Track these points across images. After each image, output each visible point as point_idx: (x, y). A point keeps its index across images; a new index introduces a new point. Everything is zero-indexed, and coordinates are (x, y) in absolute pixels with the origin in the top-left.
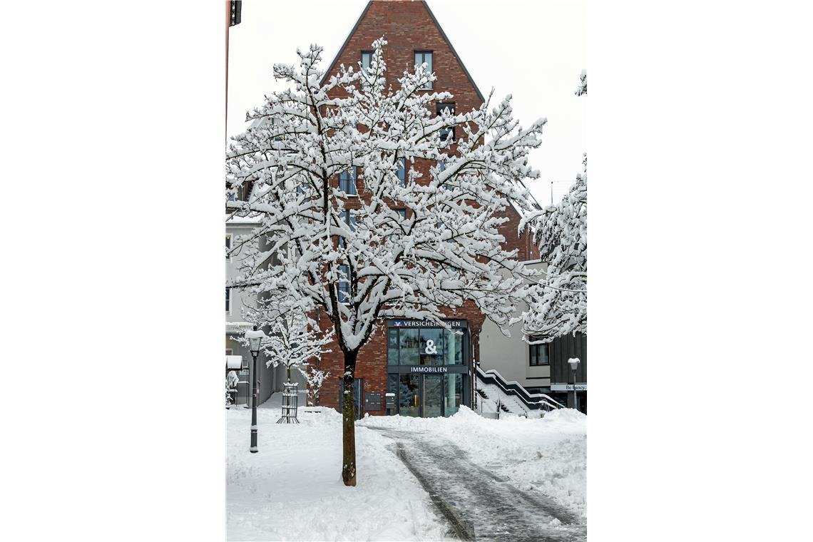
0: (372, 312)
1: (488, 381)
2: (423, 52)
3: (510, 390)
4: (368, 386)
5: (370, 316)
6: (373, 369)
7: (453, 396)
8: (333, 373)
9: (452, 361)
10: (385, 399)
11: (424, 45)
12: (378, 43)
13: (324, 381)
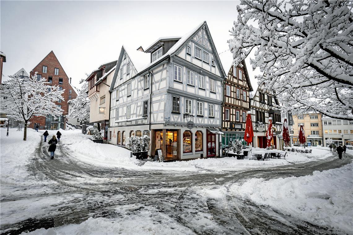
0: (31, 114)
1: (69, 124)
2: (57, 68)
3: (73, 126)
4: (41, 125)
5: (31, 115)
6: (42, 122)
7: (59, 127)
8: (33, 122)
9: (60, 121)
10: (44, 127)
11: (57, 67)
12: (36, 73)
13: (30, 124)
